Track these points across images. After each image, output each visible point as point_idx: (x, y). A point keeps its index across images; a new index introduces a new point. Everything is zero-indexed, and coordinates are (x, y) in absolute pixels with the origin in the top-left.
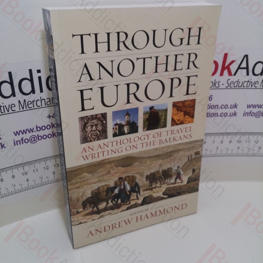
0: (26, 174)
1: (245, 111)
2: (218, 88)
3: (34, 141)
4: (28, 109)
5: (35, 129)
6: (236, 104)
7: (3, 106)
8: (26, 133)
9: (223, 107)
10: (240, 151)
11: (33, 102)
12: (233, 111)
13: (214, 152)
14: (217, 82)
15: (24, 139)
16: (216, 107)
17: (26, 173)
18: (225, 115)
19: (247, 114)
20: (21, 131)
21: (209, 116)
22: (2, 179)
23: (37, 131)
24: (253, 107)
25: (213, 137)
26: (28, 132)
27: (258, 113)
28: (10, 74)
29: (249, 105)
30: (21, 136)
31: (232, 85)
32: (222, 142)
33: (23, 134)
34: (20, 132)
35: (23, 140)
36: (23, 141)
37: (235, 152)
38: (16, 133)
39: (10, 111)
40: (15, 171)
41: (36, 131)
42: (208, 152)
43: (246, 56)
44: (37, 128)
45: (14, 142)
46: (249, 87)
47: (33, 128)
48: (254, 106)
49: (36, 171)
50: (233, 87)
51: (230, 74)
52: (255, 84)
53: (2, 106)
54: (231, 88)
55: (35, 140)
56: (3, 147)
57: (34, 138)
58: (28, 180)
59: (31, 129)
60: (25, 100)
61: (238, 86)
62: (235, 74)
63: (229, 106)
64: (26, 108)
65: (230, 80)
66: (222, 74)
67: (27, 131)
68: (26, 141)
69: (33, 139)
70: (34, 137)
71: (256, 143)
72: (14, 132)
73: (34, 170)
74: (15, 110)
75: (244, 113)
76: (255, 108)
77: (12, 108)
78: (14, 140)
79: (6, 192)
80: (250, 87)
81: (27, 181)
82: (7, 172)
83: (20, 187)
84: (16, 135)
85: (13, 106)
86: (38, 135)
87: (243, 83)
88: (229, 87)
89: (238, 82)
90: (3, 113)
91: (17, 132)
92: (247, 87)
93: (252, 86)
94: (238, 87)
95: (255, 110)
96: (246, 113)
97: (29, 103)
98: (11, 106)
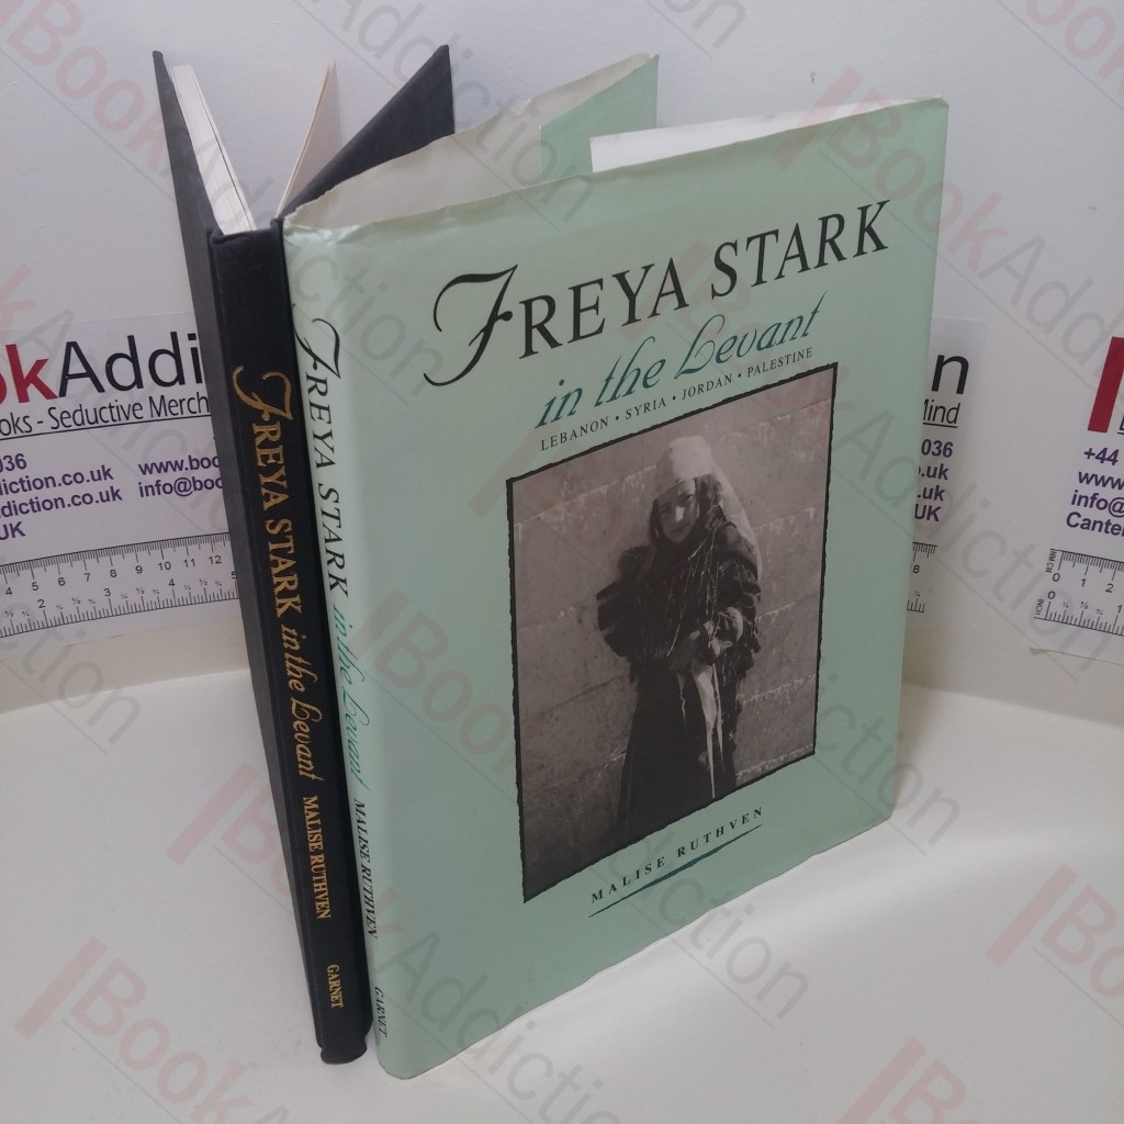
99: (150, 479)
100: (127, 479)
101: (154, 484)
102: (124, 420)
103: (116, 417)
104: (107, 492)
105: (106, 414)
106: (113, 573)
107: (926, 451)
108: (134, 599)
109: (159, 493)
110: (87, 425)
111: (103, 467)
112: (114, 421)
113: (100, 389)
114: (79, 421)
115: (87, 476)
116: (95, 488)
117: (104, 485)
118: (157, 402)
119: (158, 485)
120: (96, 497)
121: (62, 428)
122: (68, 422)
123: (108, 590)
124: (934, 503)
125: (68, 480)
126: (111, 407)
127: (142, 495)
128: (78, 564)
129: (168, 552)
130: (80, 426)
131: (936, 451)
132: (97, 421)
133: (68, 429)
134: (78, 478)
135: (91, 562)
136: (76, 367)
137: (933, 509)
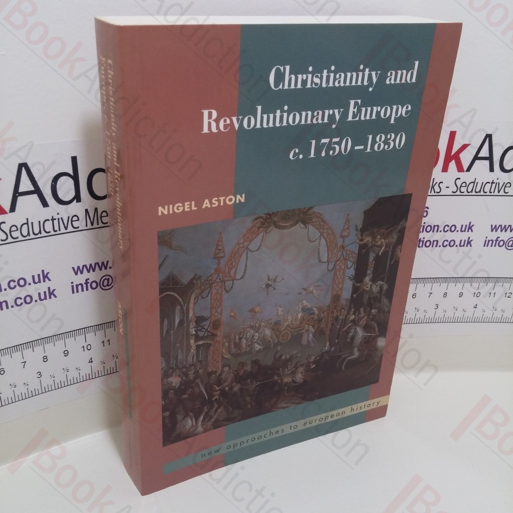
0: (89, 348)
1: (487, 238)
2: (438, 194)
3: (108, 285)
4: (101, 225)
5: (110, 264)
6: (470, 223)
7: (59, 219)
8: (94, 270)
9: (447, 228)
10: (478, 313)
12: (465, 236)
13: (430, 314)
14: (437, 183)
15: (90, 281)
16: (434, 228)
17: (89, 346)
18: (451, 244)
19: (491, 242)
20: (86, 266)
21: (422, 247)
22: (45, 357)
24: (502, 231)
25: (428, 285)
26: (97, 268)
27: (510, 241)
28: (74, 160)
29: (493, 227)
30: (86, 275)
31: (464, 189)
32: (445, 295)
33: (89, 271)
34: (85, 268)
35: (89, 283)
36: (89, 285)
37: (469, 314)
38: (76, 270)
39: (70, 229)
40: (70, 341)
42: (420, 315)
43: (489, 137)
45: (73, 286)
46: (494, 192)
47: (108, 262)
48: (504, 229)
49: (106, 343)
50: (466, 193)
51: (460, 168)
52: (505, 187)
53: (55, 219)
54: (462, 194)
55: (110, 283)
56: (52, 296)
57: (108, 280)
58: (91, 361)
59: (103, 263)
60: (96, 209)
61: (475, 190)
62: (469, 170)
63: (459, 228)
64: (98, 224)
65: (459, 179)
66: (445, 169)
68: (94, 285)
69: (106, 283)
70: (107, 277)
71: (507, 296)
72: (73, 268)
73: (103, 342)
74: (78, 227)
75: (486, 241)
76: (506, 231)
77: (73, 223)
78: (72, 283)
79: (51, 382)
80: (496, 193)
81: (89, 362)
82: (56, 343)
83: (76, 375)
84: (76, 274)
85: (75, 218)
87: (483, 186)
88: (458, 193)
89: (474, 183)
90: (56, 231)
91: (78, 267)
92: (490, 192)
93: (499, 192)
94: (474, 193)
95: (505, 236)
96: (489, 241)
97: (104, 214)
98: (72, 219)
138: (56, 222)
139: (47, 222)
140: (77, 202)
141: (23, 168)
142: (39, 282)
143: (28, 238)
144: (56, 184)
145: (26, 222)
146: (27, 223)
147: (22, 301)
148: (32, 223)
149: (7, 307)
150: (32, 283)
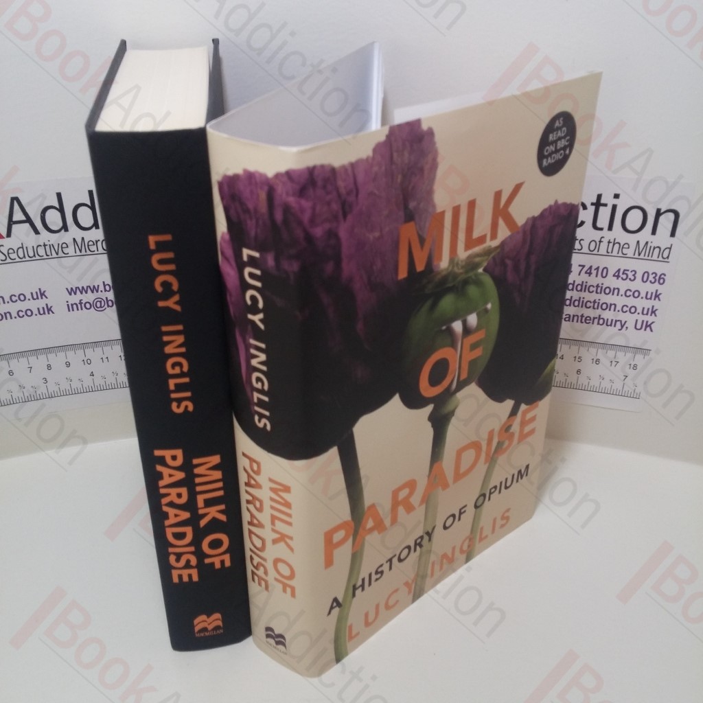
0: (89, 362)
3: (100, 307)
4: (89, 252)
5: (102, 288)
7: (50, 245)
8: (86, 292)
11: (97, 242)
15: (84, 302)
20: (78, 288)
23: (105, 290)
26: (89, 291)
28: (59, 195)
30: (79, 296)
33: (81, 293)
36: (83, 305)
38: (70, 290)
39: (61, 254)
40: (70, 354)
41: (103, 291)
44: (105, 286)
45: (68, 305)
47: (98, 286)
49: (105, 360)
53: (47, 245)
55: (103, 305)
56: (50, 312)
57: (101, 302)
58: (92, 374)
59: (94, 287)
60: (83, 238)
64: (86, 252)
67: (89, 289)
68: (88, 306)
69: (98, 305)
70: (100, 300)
72: (67, 289)
73: (102, 358)
74: (68, 253)
77: (64, 249)
78: (67, 302)
79: (56, 389)
81: (91, 376)
82: (58, 354)
83: (79, 385)
84: (70, 294)
85: (64, 245)
86: (107, 298)
91: (72, 289)
97: (91, 243)
98: (62, 246)
99: (75, 299)
100: (58, 298)
101: (78, 302)
102: (54, 255)
103: (49, 253)
104: (43, 308)
105: (41, 251)
106: (49, 367)
107: (645, 279)
108: (65, 386)
109: (82, 309)
110: (28, 258)
111: (40, 289)
112: (47, 255)
113: (37, 232)
114: (21, 255)
115: (29, 296)
116: (34, 305)
117: (41, 303)
118: (79, 241)
119: (81, 303)
120: (35, 312)
121: (8, 260)
122: (13, 256)
123: (45, 379)
124: (650, 319)
125: (14, 299)
126: (45, 245)
127: (69, 311)
128: (23, 360)
129: (89, 352)
130: (22, 259)
131: (653, 281)
132: (34, 256)
133: (13, 261)
134: (22, 297)
135: (32, 359)
136: (18, 215)
137: (649, 324)
138: (48, 248)
139: (39, 248)
140: (65, 231)
141: (15, 202)
142: (38, 298)
143: (24, 259)
144: (44, 215)
145: (21, 246)
146: (23, 248)
147: (24, 313)
148: (27, 248)
149: (11, 318)
150: (31, 299)
